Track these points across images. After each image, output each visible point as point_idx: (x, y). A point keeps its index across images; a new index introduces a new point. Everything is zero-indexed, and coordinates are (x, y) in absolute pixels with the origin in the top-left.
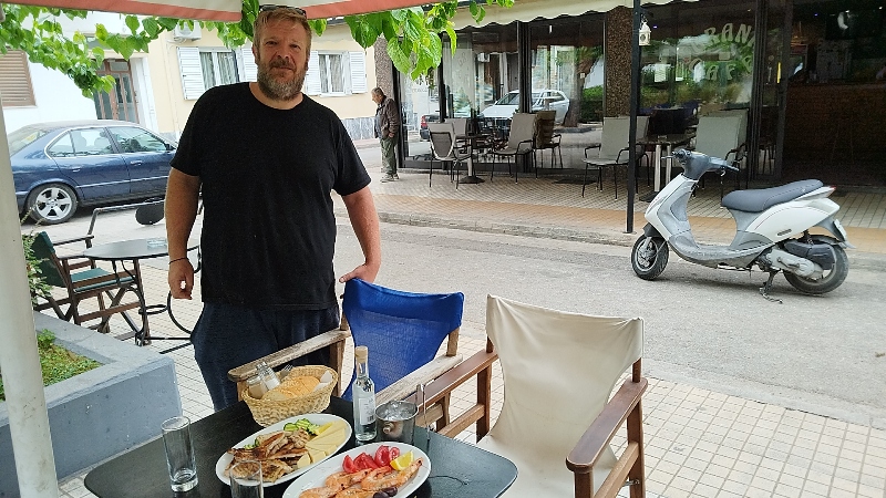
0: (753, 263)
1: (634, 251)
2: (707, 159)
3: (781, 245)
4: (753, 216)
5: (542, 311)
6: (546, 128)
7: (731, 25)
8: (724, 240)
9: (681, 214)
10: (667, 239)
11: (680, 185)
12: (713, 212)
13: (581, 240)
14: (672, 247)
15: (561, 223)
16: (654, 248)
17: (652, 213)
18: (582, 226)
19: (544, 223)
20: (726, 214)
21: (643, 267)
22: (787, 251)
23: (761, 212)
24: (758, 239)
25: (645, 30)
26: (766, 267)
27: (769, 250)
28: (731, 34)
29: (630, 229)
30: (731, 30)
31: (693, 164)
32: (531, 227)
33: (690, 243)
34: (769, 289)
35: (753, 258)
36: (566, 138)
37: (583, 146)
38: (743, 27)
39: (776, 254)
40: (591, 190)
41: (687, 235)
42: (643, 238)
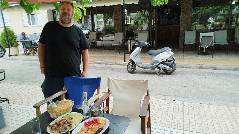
0: (156, 67)
1: (127, 66)
2: (144, 43)
3: (162, 63)
4: (155, 56)
6: (99, 36)
7: (143, 10)
8: (149, 63)
9: (139, 56)
10: (136, 63)
11: (138, 49)
12: (146, 56)
13: (113, 65)
14: (137, 65)
15: (107, 60)
16: (132, 65)
17: (132, 56)
18: (113, 61)
19: (103, 61)
20: (150, 56)
21: (130, 70)
22: (163, 64)
23: (157, 55)
24: (157, 62)
25: (126, 10)
26: (159, 68)
27: (159, 64)
29: (125, 61)
30: (143, 12)
31: (141, 44)
32: (99, 62)
33: (141, 63)
34: (159, 73)
35: (156, 66)
36: (104, 38)
37: (110, 40)
38: (146, 11)
39: (161, 65)
40: (113, 52)
41: (140, 61)
42: (130, 63)
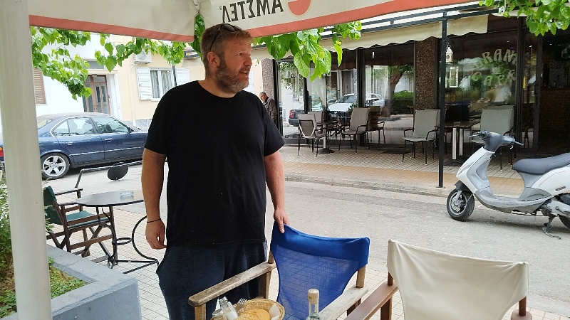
0: (538, 210)
1: (448, 202)
2: (501, 137)
3: (558, 198)
4: (538, 177)
5: (433, 254)
6: (375, 117)
7: (500, 50)
8: (515, 194)
9: (484, 175)
10: (474, 192)
11: (482, 155)
12: (507, 174)
13: (407, 192)
14: (477, 197)
15: (392, 181)
16: (463, 198)
17: (463, 173)
18: (408, 182)
19: (380, 180)
20: (517, 176)
21: (455, 211)
22: (562, 202)
23: (542, 174)
24: (541, 193)
25: (449, 52)
26: (548, 213)
27: (549, 201)
28: (500, 56)
29: (441, 185)
30: (500, 53)
31: (491, 140)
32: (372, 183)
33: (491, 195)
34: (548, 228)
35: (538, 206)
36: (388, 124)
38: (508, 51)
39: (554, 205)
40: (409, 158)
41: (488, 189)
42: (455, 191)
